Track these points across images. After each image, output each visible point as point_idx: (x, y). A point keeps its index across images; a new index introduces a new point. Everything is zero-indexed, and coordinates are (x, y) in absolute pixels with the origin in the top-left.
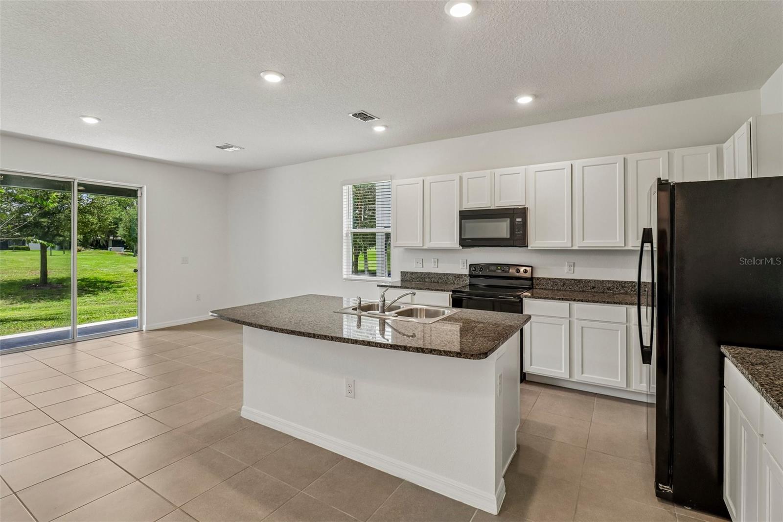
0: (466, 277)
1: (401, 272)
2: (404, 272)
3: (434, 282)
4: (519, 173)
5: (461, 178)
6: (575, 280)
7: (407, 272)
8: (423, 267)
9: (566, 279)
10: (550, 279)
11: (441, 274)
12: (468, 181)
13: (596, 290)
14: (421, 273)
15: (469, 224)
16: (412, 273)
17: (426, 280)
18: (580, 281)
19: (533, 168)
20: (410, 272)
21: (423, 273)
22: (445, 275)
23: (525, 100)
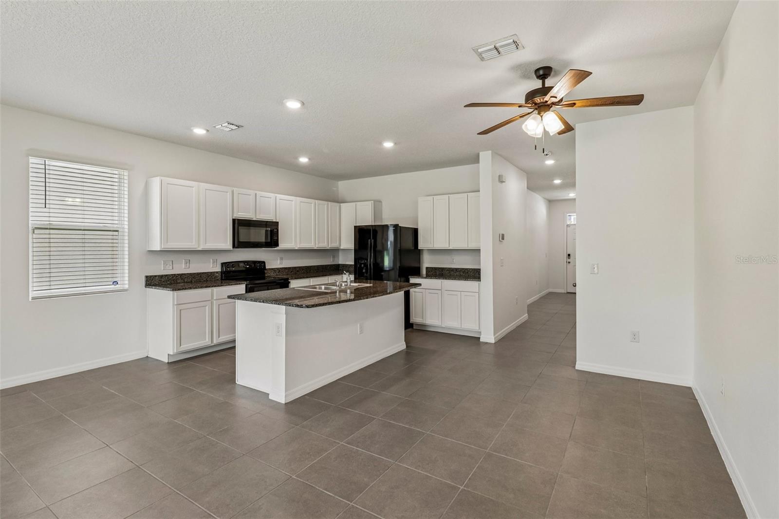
0: (217, 274)
1: (147, 277)
2: (151, 276)
3: (186, 282)
4: (271, 198)
5: (233, 192)
6: (284, 268)
7: (156, 276)
8: (173, 268)
9: (280, 268)
10: (272, 269)
11: (195, 273)
12: (238, 196)
13: (293, 273)
14: (172, 275)
15: (243, 231)
16: (162, 276)
17: (178, 281)
18: (286, 268)
19: (279, 196)
20: (159, 276)
21: (175, 275)
22: (198, 274)
23: (304, 160)
